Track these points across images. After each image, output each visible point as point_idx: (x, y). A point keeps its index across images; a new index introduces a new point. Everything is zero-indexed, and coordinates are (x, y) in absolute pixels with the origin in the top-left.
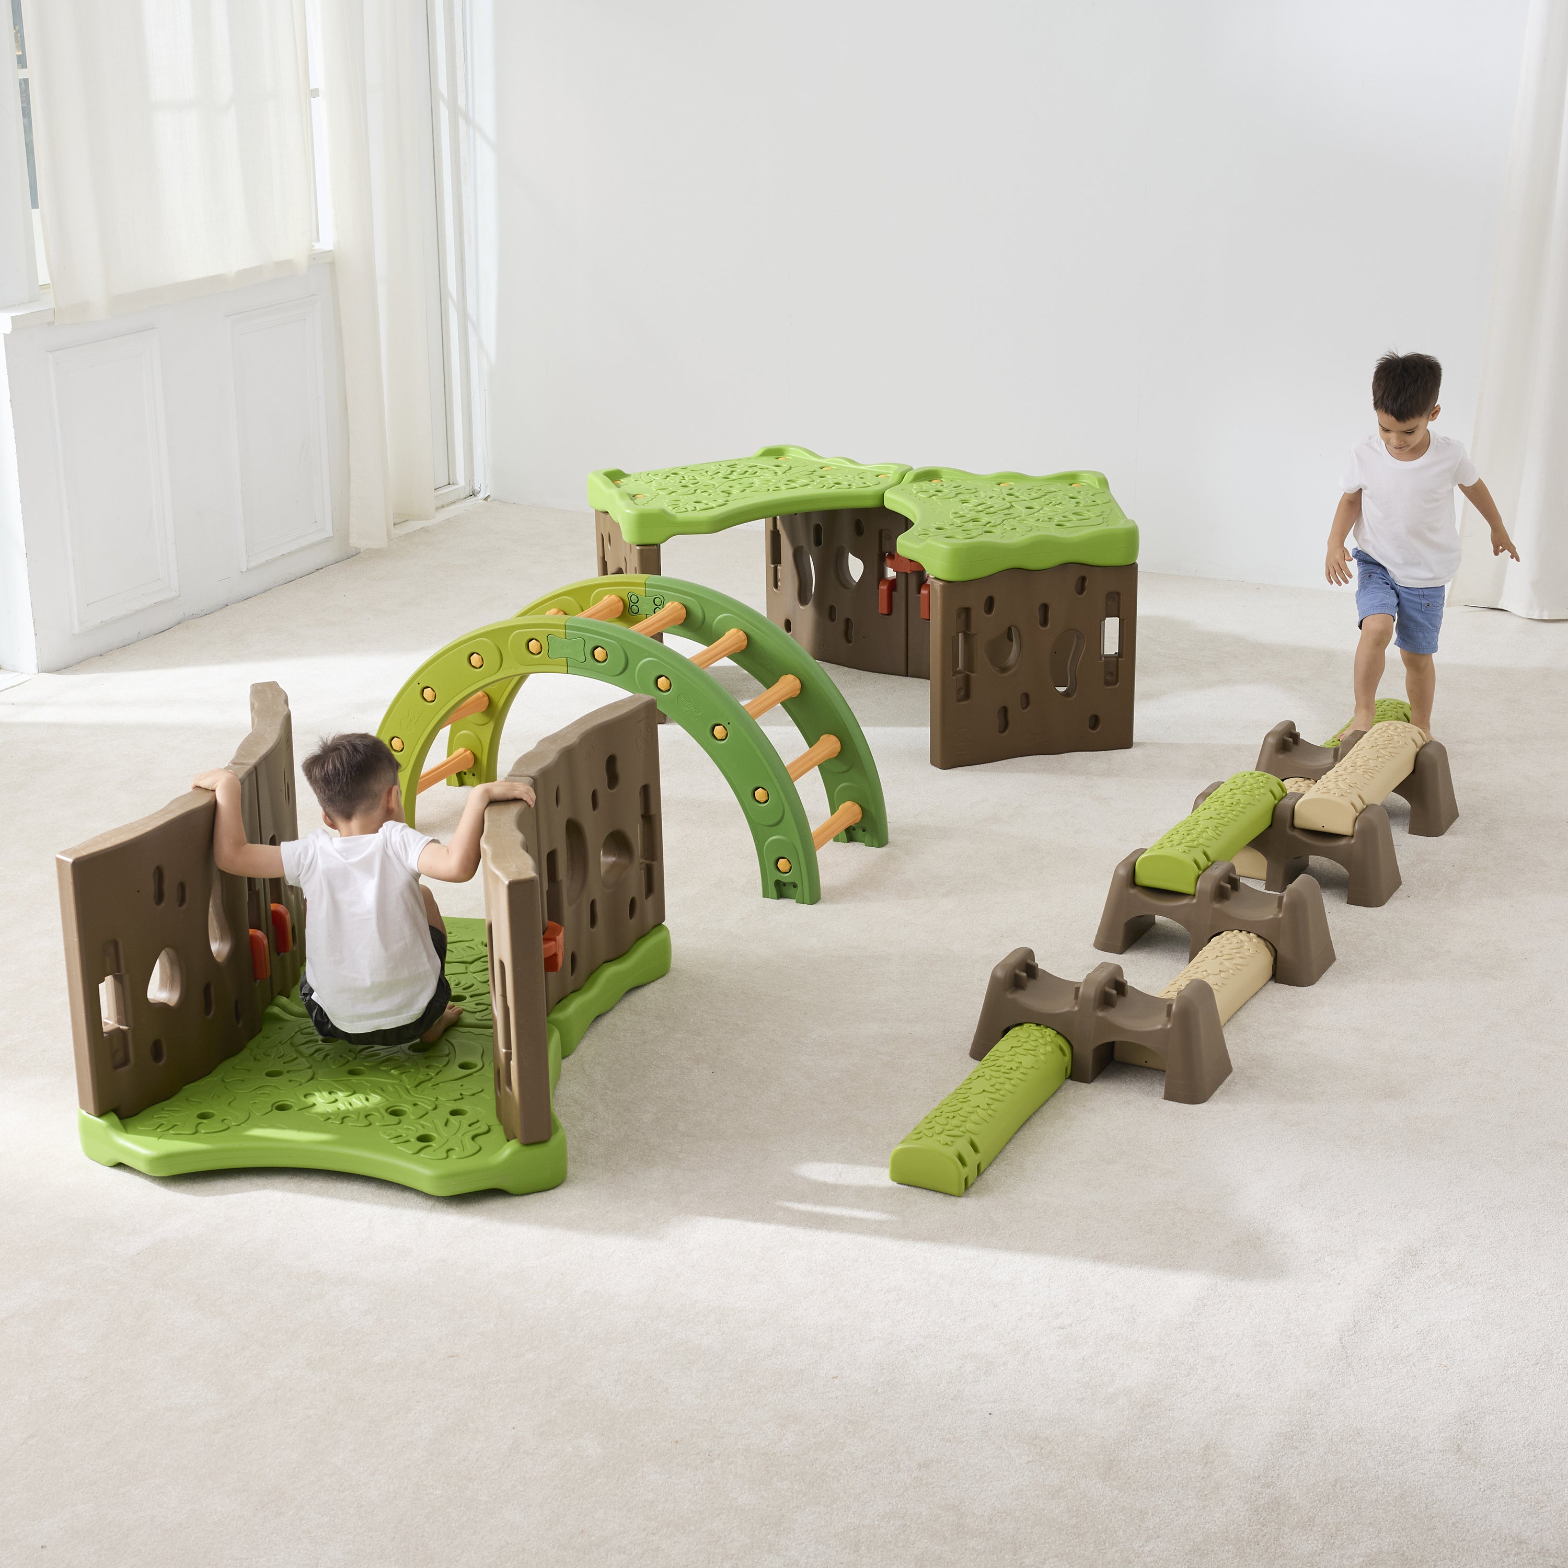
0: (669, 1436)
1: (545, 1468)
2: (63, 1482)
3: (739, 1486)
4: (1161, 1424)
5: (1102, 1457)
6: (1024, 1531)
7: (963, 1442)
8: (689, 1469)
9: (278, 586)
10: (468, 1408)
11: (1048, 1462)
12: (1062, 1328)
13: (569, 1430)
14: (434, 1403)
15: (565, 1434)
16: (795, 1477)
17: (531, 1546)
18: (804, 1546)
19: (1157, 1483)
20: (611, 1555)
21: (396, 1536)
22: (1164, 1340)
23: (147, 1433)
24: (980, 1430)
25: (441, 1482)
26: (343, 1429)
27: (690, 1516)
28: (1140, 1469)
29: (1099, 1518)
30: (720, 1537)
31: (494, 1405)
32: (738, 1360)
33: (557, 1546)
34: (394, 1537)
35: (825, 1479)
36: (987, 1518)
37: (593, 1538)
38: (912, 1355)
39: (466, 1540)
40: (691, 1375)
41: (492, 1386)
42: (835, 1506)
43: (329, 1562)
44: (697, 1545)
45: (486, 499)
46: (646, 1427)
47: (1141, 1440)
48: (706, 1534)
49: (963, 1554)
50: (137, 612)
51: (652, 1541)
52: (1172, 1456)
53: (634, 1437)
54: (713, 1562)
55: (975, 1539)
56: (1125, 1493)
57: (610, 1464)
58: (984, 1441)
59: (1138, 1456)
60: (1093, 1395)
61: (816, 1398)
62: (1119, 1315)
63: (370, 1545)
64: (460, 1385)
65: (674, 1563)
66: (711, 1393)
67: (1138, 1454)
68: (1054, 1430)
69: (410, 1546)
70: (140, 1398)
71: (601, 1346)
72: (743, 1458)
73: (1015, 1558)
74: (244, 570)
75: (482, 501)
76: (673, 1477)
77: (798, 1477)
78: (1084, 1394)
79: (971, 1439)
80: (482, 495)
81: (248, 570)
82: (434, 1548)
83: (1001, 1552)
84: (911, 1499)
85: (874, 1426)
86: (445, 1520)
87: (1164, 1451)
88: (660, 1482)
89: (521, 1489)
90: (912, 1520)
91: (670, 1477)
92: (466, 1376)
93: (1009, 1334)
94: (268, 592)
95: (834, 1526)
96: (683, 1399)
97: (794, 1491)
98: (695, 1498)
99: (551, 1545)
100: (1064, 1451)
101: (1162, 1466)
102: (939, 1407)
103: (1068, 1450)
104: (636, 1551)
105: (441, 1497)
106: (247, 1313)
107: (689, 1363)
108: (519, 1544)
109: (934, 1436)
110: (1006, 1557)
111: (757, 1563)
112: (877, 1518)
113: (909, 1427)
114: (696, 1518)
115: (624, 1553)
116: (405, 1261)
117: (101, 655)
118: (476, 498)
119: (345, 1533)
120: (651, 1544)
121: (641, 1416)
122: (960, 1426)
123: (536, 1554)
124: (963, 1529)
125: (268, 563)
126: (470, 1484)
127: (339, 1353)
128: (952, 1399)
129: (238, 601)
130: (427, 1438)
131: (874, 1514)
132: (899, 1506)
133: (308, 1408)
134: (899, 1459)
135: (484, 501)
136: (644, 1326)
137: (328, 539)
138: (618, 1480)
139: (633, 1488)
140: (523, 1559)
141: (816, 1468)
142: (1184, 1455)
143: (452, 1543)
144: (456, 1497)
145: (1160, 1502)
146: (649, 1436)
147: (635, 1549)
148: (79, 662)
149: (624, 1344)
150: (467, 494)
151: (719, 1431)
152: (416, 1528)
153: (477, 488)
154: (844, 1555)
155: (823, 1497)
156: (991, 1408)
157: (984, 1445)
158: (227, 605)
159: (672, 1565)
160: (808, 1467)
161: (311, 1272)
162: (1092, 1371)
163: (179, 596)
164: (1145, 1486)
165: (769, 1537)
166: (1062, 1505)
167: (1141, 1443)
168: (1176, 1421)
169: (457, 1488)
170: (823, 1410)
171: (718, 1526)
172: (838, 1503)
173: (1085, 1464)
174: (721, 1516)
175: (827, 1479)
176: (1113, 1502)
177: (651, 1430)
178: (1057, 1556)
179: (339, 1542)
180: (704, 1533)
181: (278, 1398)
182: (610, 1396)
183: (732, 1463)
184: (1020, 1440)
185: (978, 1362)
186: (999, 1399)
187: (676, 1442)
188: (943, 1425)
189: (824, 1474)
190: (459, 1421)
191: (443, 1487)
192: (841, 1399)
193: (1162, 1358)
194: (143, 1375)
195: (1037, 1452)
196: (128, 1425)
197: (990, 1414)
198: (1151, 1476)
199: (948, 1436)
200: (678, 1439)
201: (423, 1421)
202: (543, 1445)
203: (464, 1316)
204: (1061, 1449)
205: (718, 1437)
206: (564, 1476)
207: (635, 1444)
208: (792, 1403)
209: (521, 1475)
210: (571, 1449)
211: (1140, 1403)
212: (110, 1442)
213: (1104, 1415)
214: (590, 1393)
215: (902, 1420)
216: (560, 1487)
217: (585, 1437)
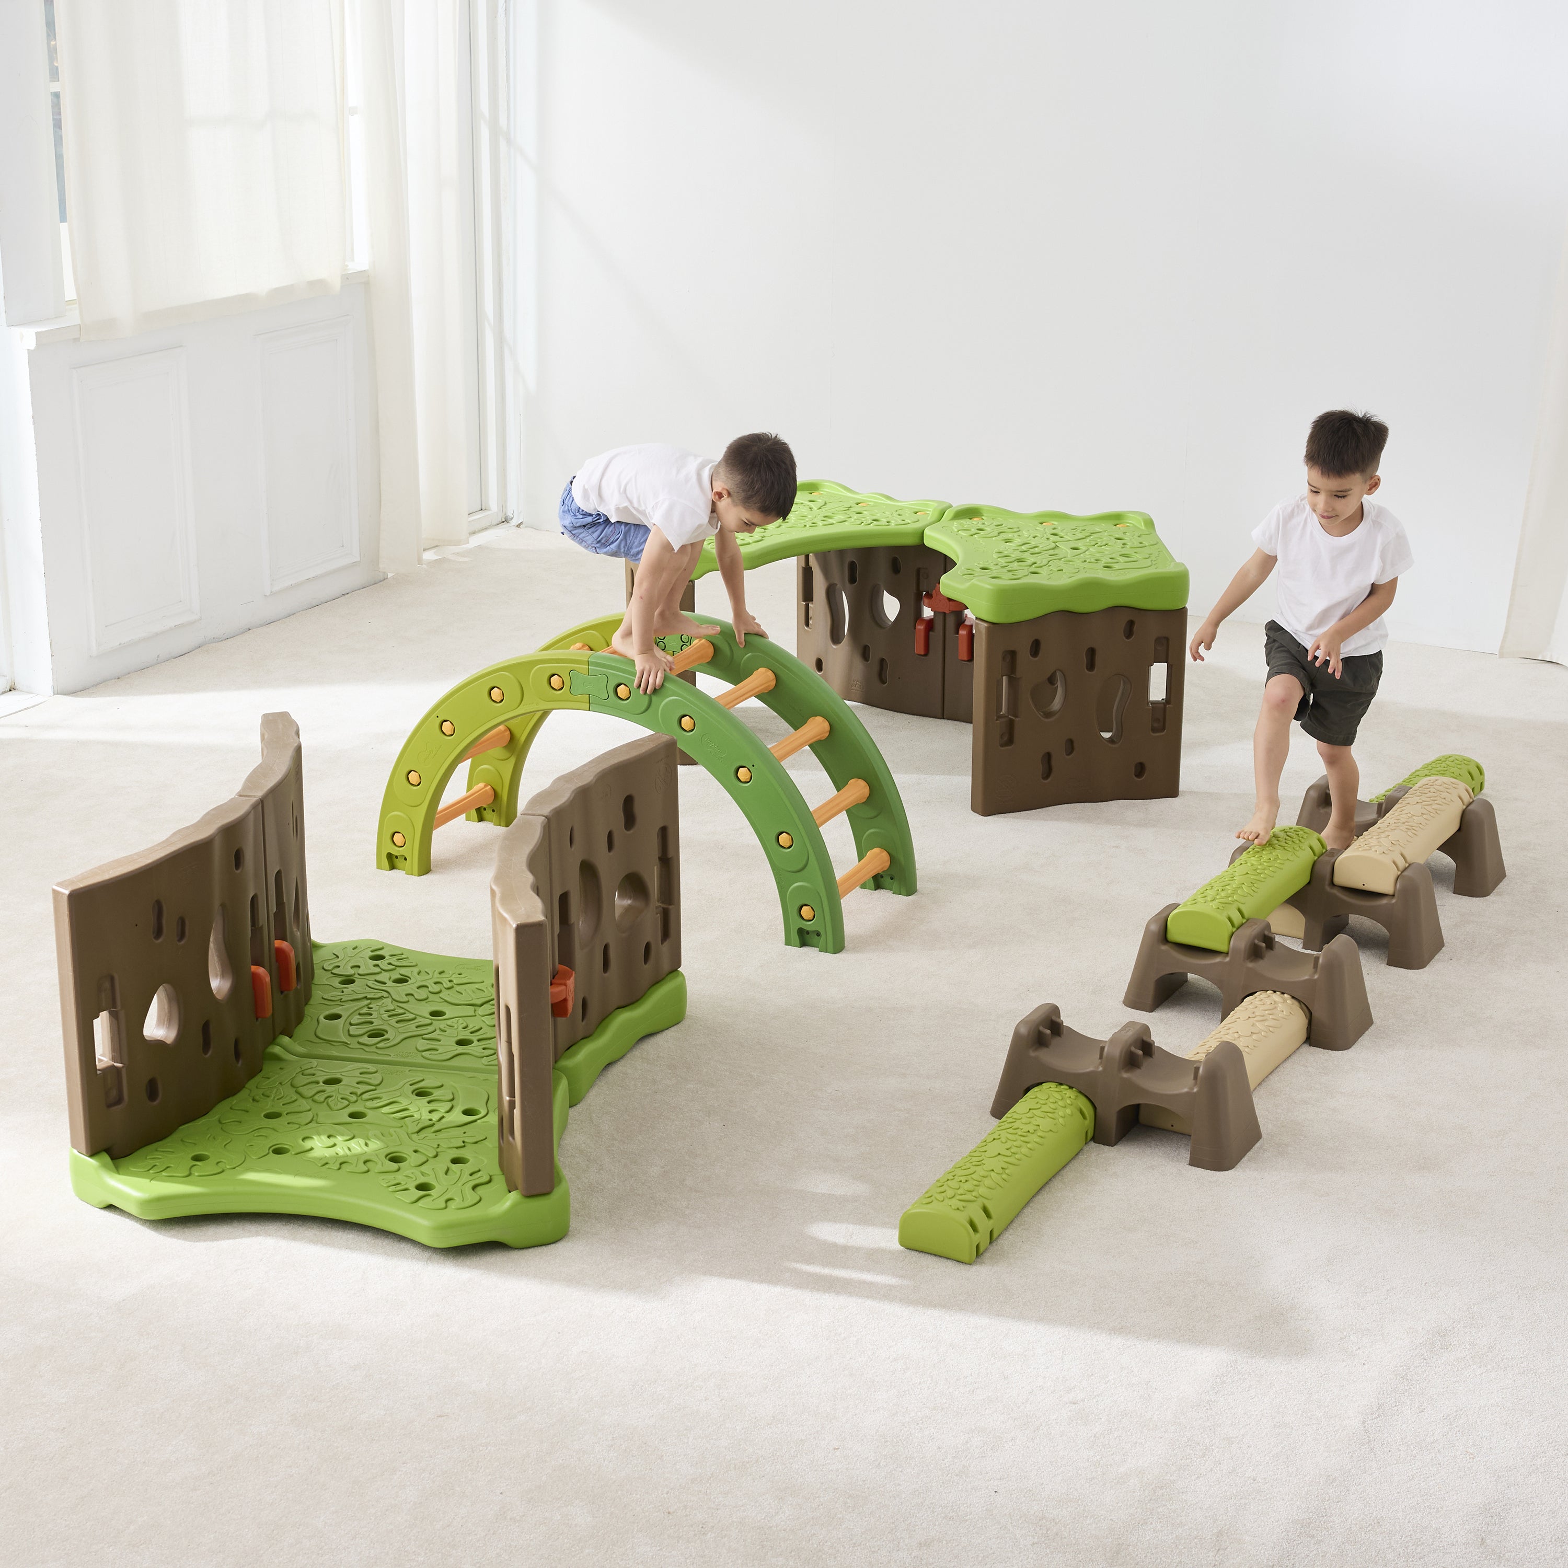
0: (661, 1505)
1: (532, 1536)
2: (34, 1537)
3: (732, 1561)
4: (1173, 1507)
5: (1110, 1540)
7: (967, 1520)
8: (681, 1542)
9: (302, 611)
10: (456, 1470)
11: (1054, 1544)
12: (1074, 1403)
13: (559, 1497)
14: (421, 1465)
15: (554, 1501)
16: (791, 1552)
22: (1179, 1419)
23: (124, 1488)
24: (984, 1509)
25: (424, 1549)
26: (325, 1490)
28: (1149, 1554)
31: (483, 1469)
32: (737, 1427)
35: (821, 1556)
38: (917, 1427)
40: (688, 1443)
41: (481, 1448)
45: (518, 526)
46: (638, 1496)
47: (1151, 1524)
50: (157, 634)
52: (1183, 1541)
53: (625, 1506)
57: (600, 1534)
58: (988, 1520)
59: (1148, 1540)
60: (1104, 1474)
61: (816, 1470)
62: (1134, 1391)
64: (448, 1446)
66: (707, 1462)
67: (1148, 1538)
68: (1062, 1511)
70: (118, 1451)
71: (595, 1409)
72: (737, 1531)
74: (268, 594)
75: (514, 528)
76: (664, 1550)
77: (793, 1553)
78: (1094, 1474)
79: (975, 1518)
80: (515, 522)
81: (272, 594)
85: (875, 1501)
87: (1174, 1536)
88: (650, 1554)
91: (661, 1549)
92: (455, 1437)
93: (1019, 1407)
94: (292, 616)
96: (678, 1467)
100: (1071, 1533)
101: (1172, 1551)
102: (943, 1483)
103: (1075, 1532)
106: (232, 1365)
107: (686, 1429)
109: (936, 1514)
113: (911, 1504)
116: (398, 1315)
117: (119, 678)
118: (508, 524)
121: (634, 1484)
122: (964, 1504)
125: (292, 587)
126: (454, 1552)
127: (325, 1409)
128: (957, 1475)
129: (261, 626)
130: (411, 1501)
133: (290, 1467)
134: (899, 1537)
135: (517, 528)
136: (641, 1389)
137: (355, 564)
138: (607, 1551)
139: (622, 1560)
141: (812, 1544)
142: (1196, 1540)
146: (641, 1505)
148: (96, 685)
149: (620, 1408)
150: (500, 520)
151: (714, 1503)
153: (510, 514)
156: (997, 1486)
157: (988, 1524)
158: (249, 630)
160: (804, 1543)
161: (301, 1323)
162: (1103, 1449)
163: (201, 619)
167: (1151, 1526)
168: (1189, 1504)
169: (440, 1554)
170: (823, 1483)
173: (1092, 1547)
175: (823, 1556)
177: (644, 1499)
181: (260, 1456)
182: (602, 1462)
183: (725, 1536)
184: (1025, 1520)
185: (985, 1437)
186: (1006, 1476)
187: (669, 1513)
188: (946, 1502)
189: (820, 1551)
190: (445, 1485)
191: (426, 1554)
192: (842, 1472)
193: (1177, 1438)
194: (123, 1427)
195: (1042, 1534)
196: (105, 1480)
197: (995, 1492)
198: (1160, 1562)
199: (951, 1514)
200: (671, 1510)
201: (409, 1483)
202: (531, 1512)
203: (456, 1374)
204: (1068, 1531)
205: (713, 1508)
206: (551, 1545)
207: (626, 1514)
208: (790, 1475)
209: (507, 1542)
210: (559, 1517)
211: (1152, 1485)
212: (85, 1497)
213: (1115, 1496)
214: (582, 1458)
215: (903, 1496)
216: (546, 1556)
217: (575, 1504)
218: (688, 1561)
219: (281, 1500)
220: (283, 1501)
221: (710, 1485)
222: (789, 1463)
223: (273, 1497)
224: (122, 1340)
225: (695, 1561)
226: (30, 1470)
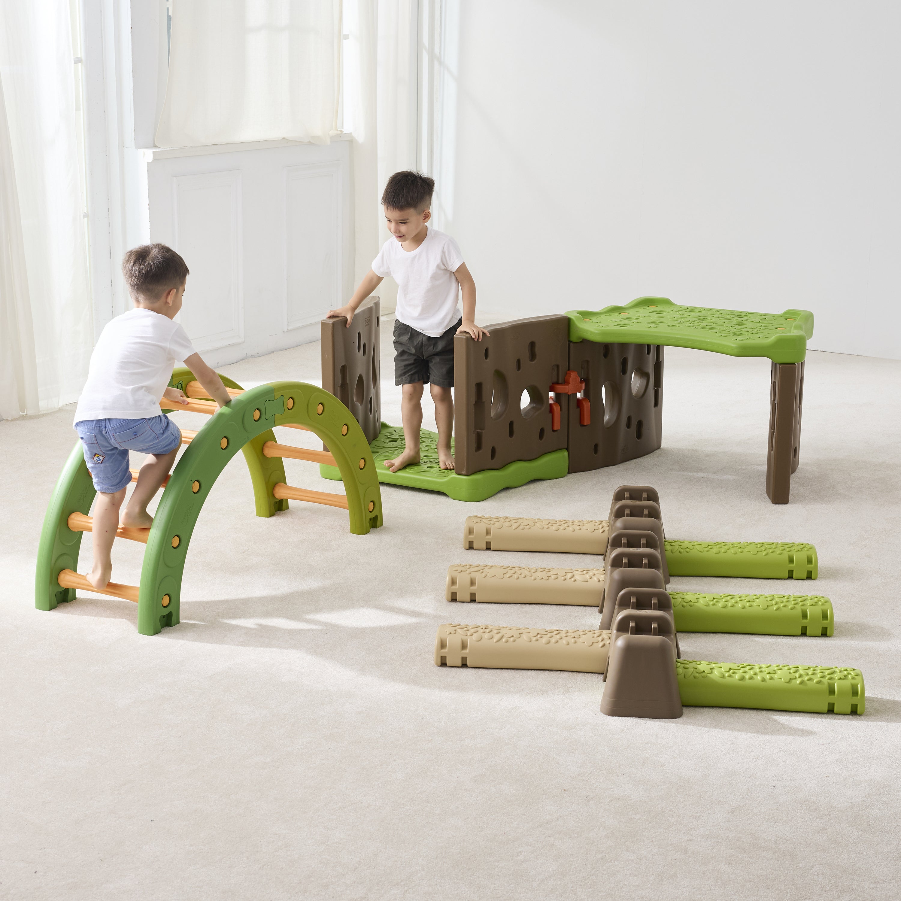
0: (560, 786)
2: (165, 788)
3: (606, 816)
4: (890, 798)
5: (851, 813)
6: (798, 850)
7: (757, 800)
8: (573, 805)
9: (306, 343)
10: (427, 765)
11: (814, 814)
13: (494, 780)
14: (405, 761)
15: (491, 782)
16: (645, 812)
17: (469, 839)
18: (650, 849)
19: (889, 829)
20: (522, 846)
21: (380, 828)
22: (892, 754)
23: (219, 766)
24: (767, 795)
27: (574, 829)
28: (876, 821)
29: (849, 845)
30: (594, 841)
31: (444, 764)
32: (606, 750)
33: (486, 840)
34: (379, 829)
35: (664, 815)
36: (773, 841)
37: (510, 837)
38: (721, 753)
39: (426, 833)
40: (574, 756)
41: (443, 754)
42: (671, 829)
43: (336, 839)
44: (579, 844)
46: (545, 781)
47: (877, 806)
48: (585, 839)
49: (758, 859)
51: (549, 841)
52: (899, 815)
53: (536, 786)
54: (589, 854)
55: (765, 852)
56: (867, 833)
57: (521, 799)
58: (771, 801)
59: (876, 814)
60: (845, 780)
61: (658, 772)
62: (861, 740)
63: (363, 832)
64: (422, 753)
65: (564, 853)
66: (587, 766)
68: (819, 798)
69: (389, 834)
70: (214, 748)
71: (514, 738)
73: (793, 863)
76: (563, 808)
77: (646, 813)
78: (838, 780)
79: (762, 799)
82: (405, 836)
83: (783, 860)
84: (722, 828)
85: (697, 789)
86: (412, 822)
87: (893, 812)
89: (462, 809)
90: (723, 839)
91: (561, 808)
92: (426, 749)
94: (300, 346)
95: (671, 840)
96: (569, 768)
97: (643, 819)
98: (577, 820)
99: (482, 839)
100: (825, 808)
101: (892, 820)
103: (828, 809)
104: (538, 845)
105: (409, 810)
107: (573, 750)
108: (461, 837)
109: (737, 796)
110: (787, 862)
111: (619, 856)
112: (700, 837)
113: (720, 791)
114: (578, 830)
115: (530, 846)
116: (386, 687)
119: (346, 825)
120: (548, 842)
122: (755, 792)
123: (472, 843)
124: (758, 846)
126: (429, 804)
128: (749, 778)
129: (281, 350)
130: (400, 779)
131: (697, 835)
132: (714, 832)
133: (323, 760)
134: (714, 807)
136: (543, 729)
138: (526, 808)
139: (536, 812)
140: (464, 845)
141: (658, 808)
143: (417, 834)
144: (419, 810)
145: (891, 839)
146: (547, 786)
147: (537, 844)
149: (530, 738)
151: (593, 786)
152: (393, 825)
154: (677, 855)
155: (663, 824)
156: (775, 784)
158: (274, 352)
159: (563, 854)
160: (653, 808)
161: (325, 689)
164: (880, 830)
165: (627, 843)
166: (824, 837)
167: (878, 807)
169: (420, 806)
170: (662, 779)
171: (593, 835)
172: (673, 827)
173: (839, 816)
174: (594, 830)
176: (859, 837)
177: (548, 783)
178: (821, 864)
179: (343, 829)
180: (583, 838)
181: (303, 754)
182: (520, 764)
183: (602, 803)
184: (795, 801)
185: (766, 760)
186: (781, 779)
187: (565, 790)
188: (743, 790)
189: (663, 812)
190: (421, 771)
191: (410, 805)
192: (674, 773)
193: (891, 764)
194: (217, 737)
195: (806, 809)
196: (207, 762)
197: (774, 787)
198: (884, 825)
199: (746, 797)
200: (566, 788)
201: (398, 770)
202: (477, 787)
203: (425, 718)
204: (823, 808)
205: (593, 789)
206: (490, 803)
207: (537, 790)
208: (642, 774)
209: (462, 801)
210: (495, 790)
211: (876, 787)
212: (196, 770)
213: (853, 791)
214: (507, 762)
215: (715, 786)
216: (488, 809)
217: (504, 784)
218: (578, 814)
219: (318, 775)
220: (319, 776)
221: (590, 777)
222: (641, 768)
223: (313, 774)
224: (214, 694)
225: (583, 815)
226: (161, 755)
